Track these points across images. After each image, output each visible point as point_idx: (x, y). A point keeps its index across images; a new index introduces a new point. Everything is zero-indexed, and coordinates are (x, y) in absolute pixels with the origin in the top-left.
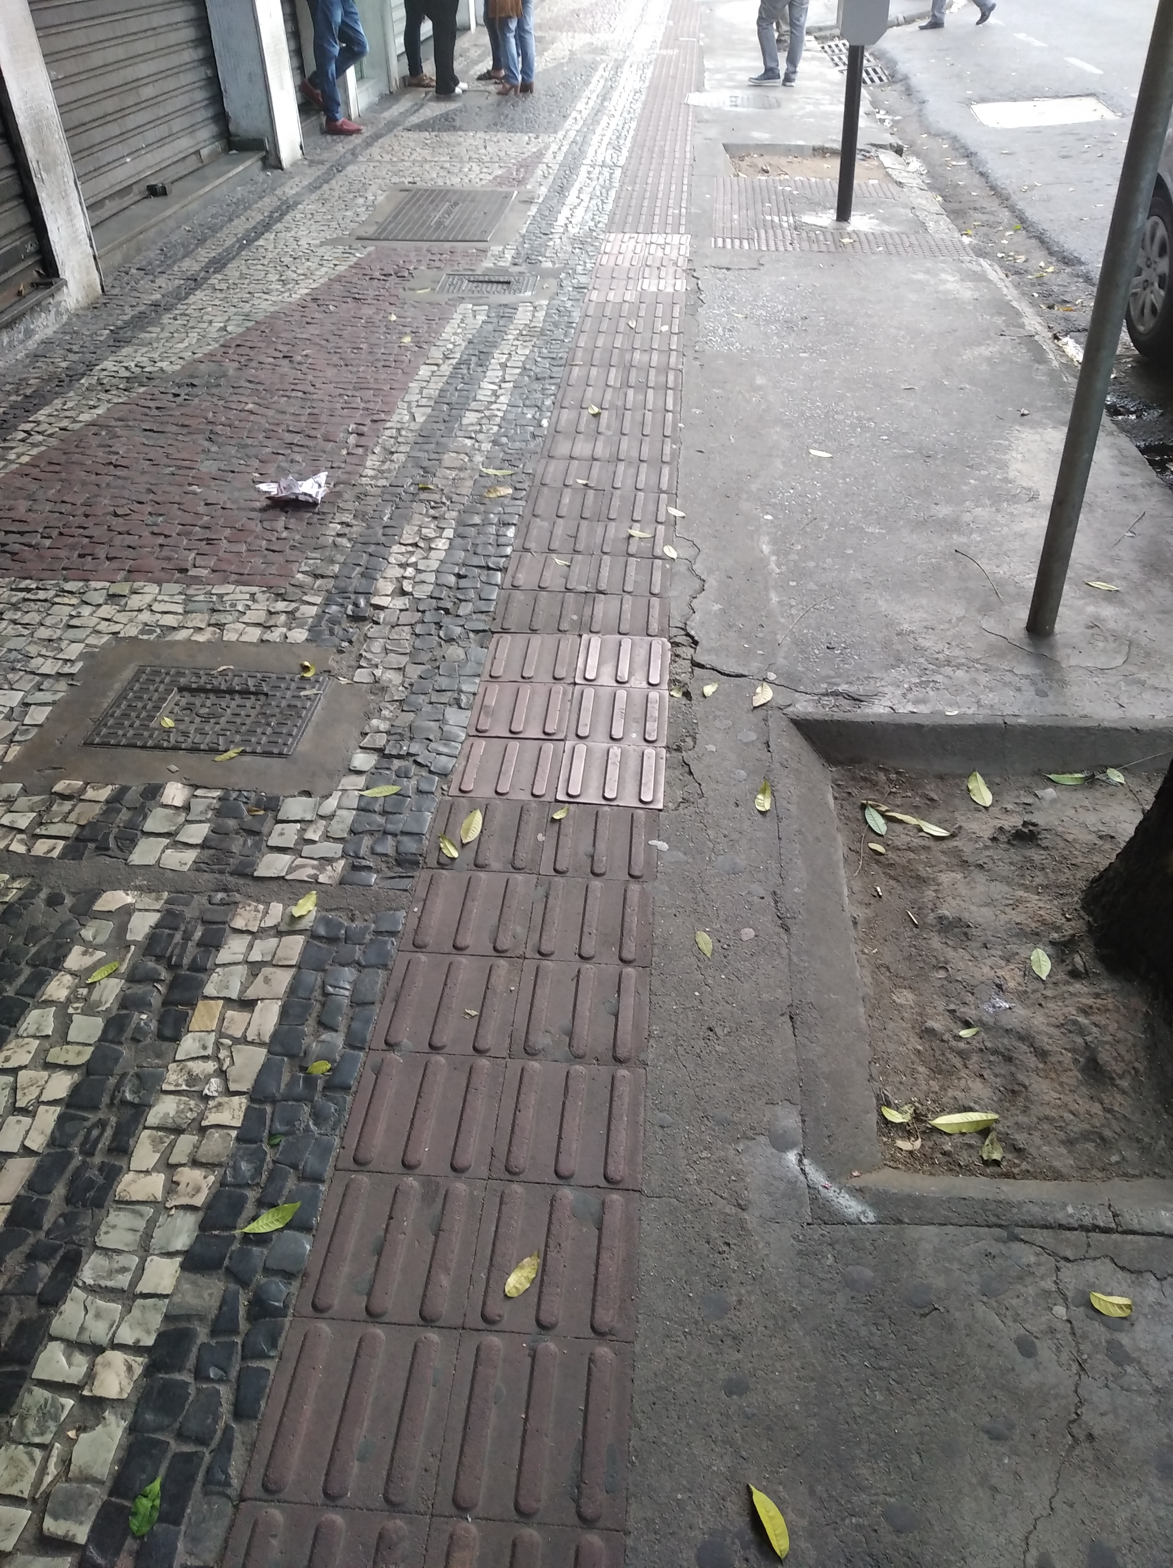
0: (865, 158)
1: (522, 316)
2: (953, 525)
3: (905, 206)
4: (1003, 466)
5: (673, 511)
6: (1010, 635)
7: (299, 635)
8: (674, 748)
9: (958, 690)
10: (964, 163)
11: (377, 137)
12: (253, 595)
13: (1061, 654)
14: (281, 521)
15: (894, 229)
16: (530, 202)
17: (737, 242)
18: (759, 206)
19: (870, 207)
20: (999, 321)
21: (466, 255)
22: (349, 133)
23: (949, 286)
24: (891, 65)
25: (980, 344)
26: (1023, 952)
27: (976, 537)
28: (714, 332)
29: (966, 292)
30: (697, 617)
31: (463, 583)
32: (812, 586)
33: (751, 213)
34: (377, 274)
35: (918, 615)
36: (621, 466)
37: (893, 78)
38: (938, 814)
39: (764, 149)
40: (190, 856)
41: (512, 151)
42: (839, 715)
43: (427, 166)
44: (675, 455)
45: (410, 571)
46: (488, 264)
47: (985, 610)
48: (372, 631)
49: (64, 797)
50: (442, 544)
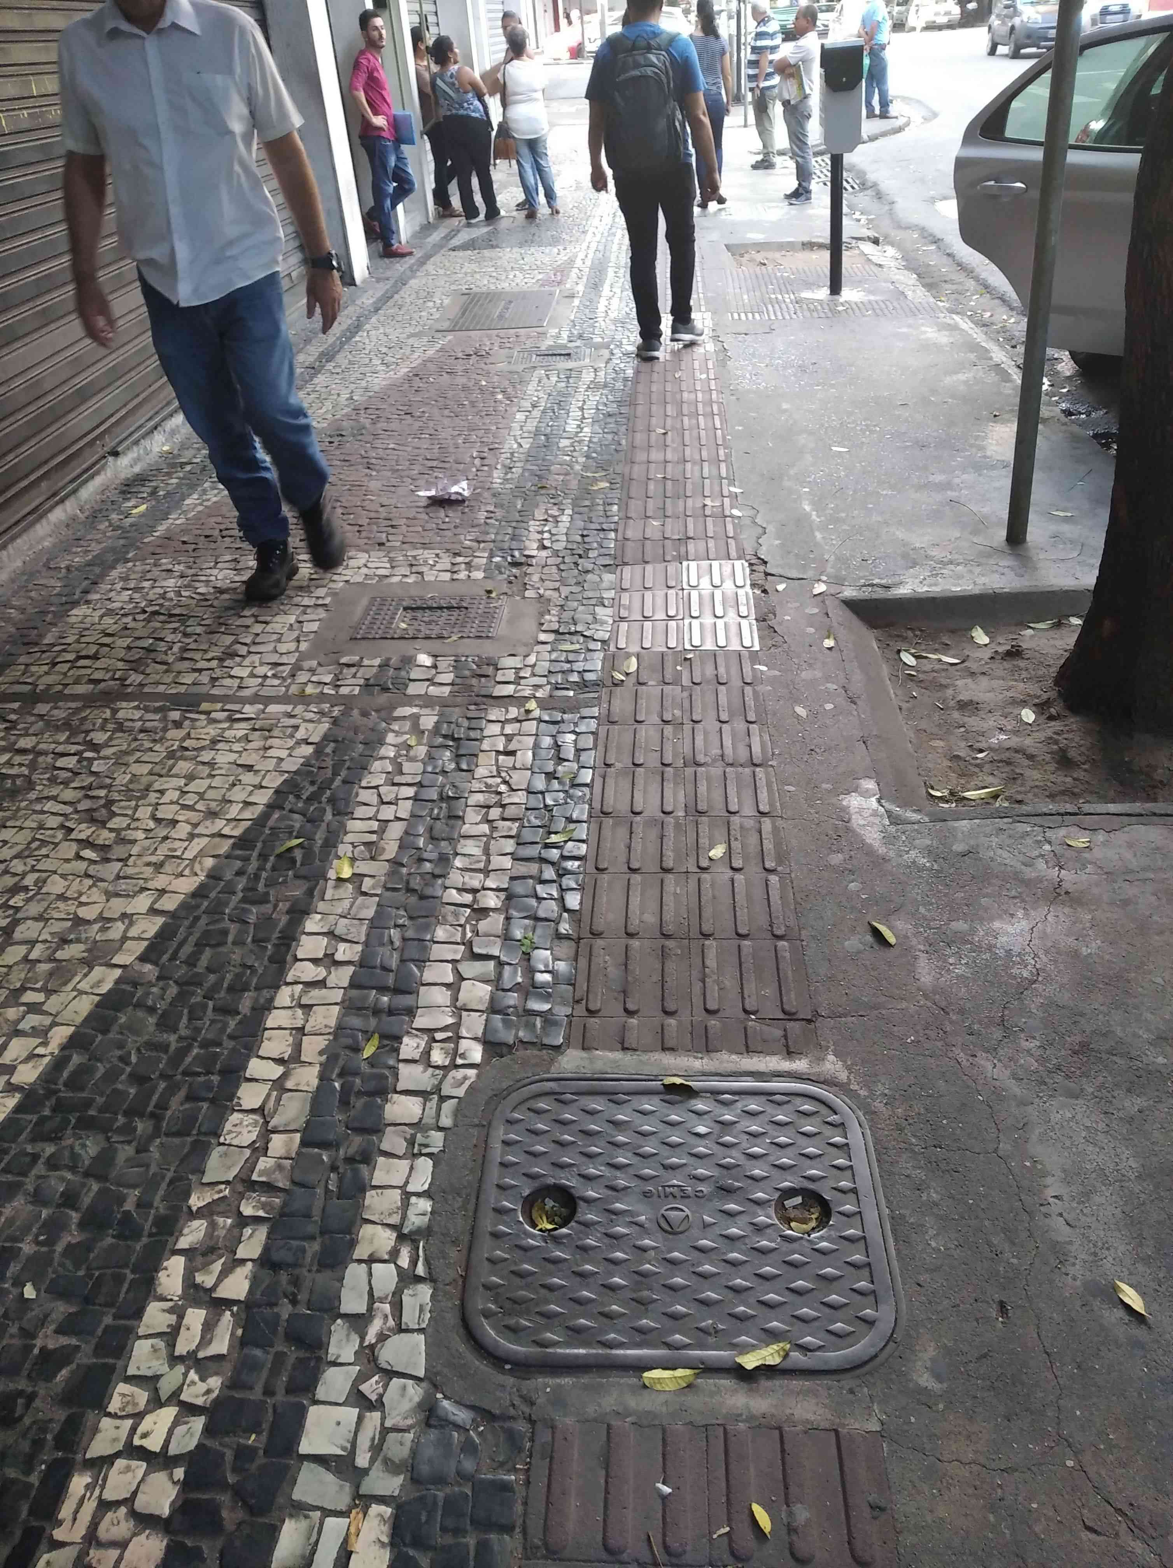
0: (848, 249)
1: (588, 377)
2: (948, 486)
3: (886, 281)
4: (982, 448)
5: (732, 489)
6: (994, 545)
7: (479, 575)
8: (761, 619)
9: (960, 577)
10: (933, 247)
11: (428, 257)
12: (437, 555)
13: (1033, 553)
14: (442, 513)
15: (878, 298)
16: (572, 296)
17: (750, 315)
18: (763, 288)
19: (857, 284)
20: (972, 356)
21: (529, 337)
22: (403, 255)
23: (929, 335)
24: (861, 175)
25: (956, 373)
26: (1016, 712)
27: (965, 492)
28: (744, 377)
29: (943, 338)
30: (764, 548)
31: (586, 539)
32: (846, 527)
33: (758, 294)
34: (460, 355)
35: (926, 538)
36: (689, 466)
37: (864, 186)
38: (952, 652)
39: (760, 247)
40: (447, 690)
41: (546, 260)
42: (875, 596)
43: (478, 276)
44: (728, 456)
45: (546, 535)
46: (550, 342)
47: (975, 532)
48: (530, 570)
49: (349, 666)
50: (565, 518)
